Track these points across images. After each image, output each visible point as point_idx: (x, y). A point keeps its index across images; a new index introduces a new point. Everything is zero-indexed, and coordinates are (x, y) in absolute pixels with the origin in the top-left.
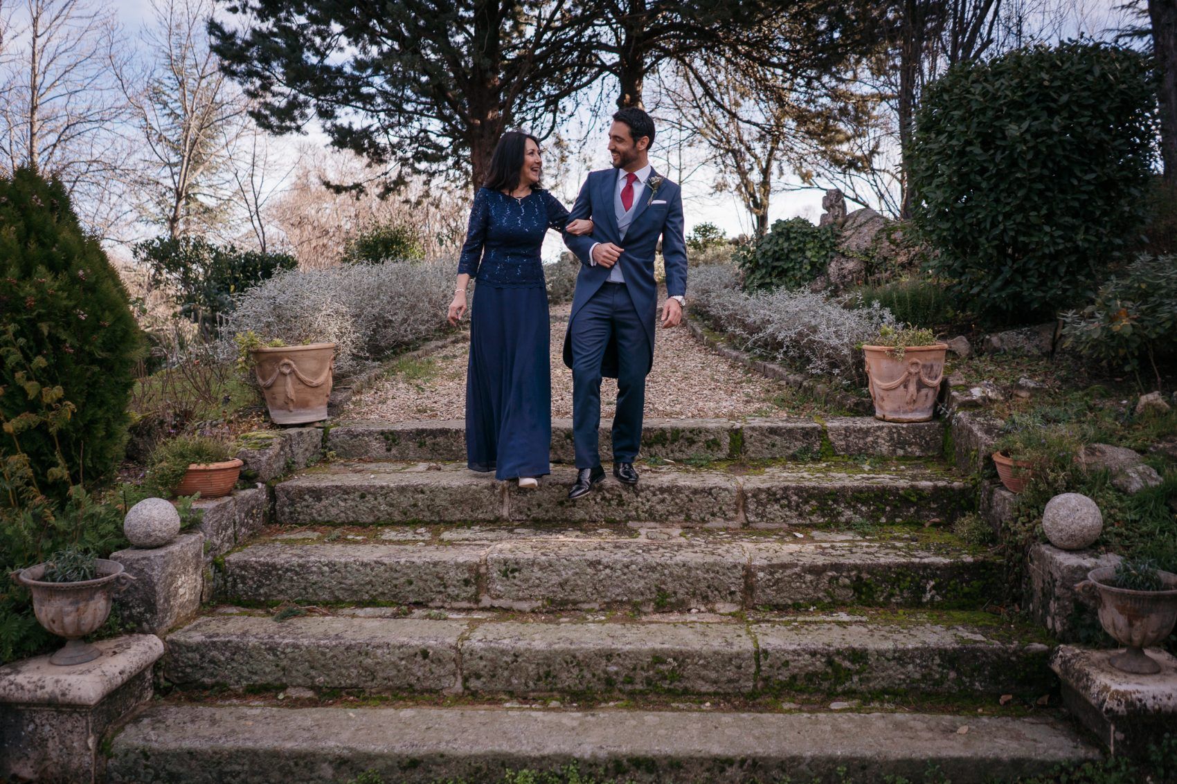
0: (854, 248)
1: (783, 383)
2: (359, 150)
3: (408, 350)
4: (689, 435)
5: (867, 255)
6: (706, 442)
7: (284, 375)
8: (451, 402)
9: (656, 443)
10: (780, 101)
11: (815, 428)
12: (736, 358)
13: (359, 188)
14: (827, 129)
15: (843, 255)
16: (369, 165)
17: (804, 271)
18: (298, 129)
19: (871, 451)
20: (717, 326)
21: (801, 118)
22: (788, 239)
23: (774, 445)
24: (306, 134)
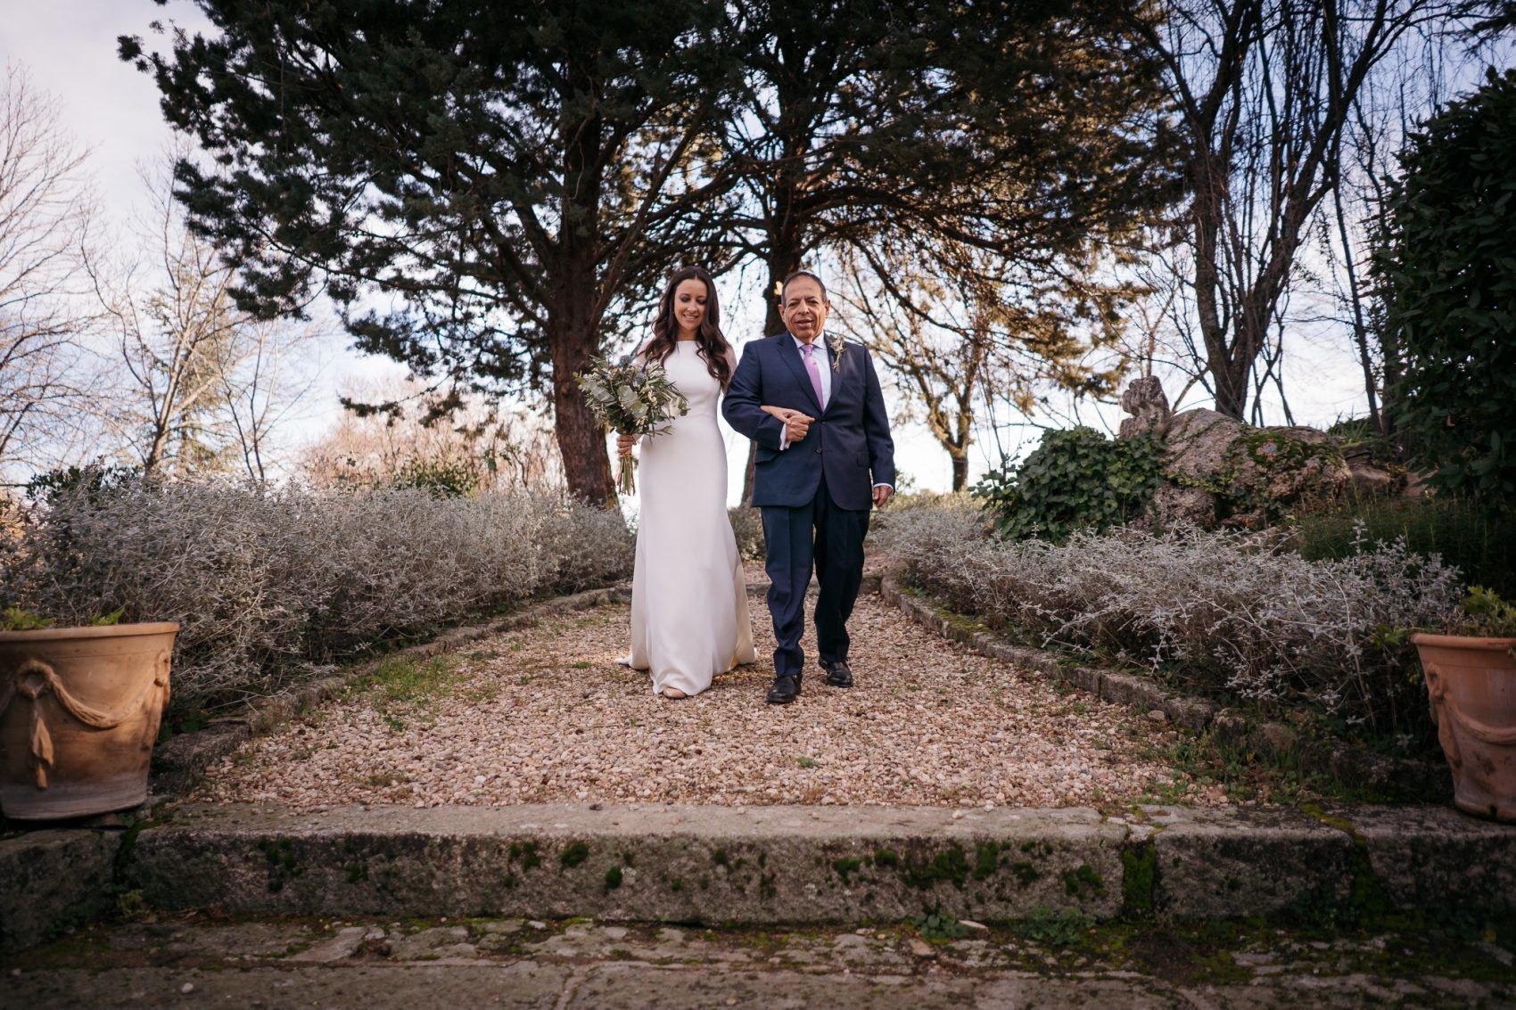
0: (1192, 471)
1: (1159, 715)
2: (398, 355)
3: (411, 642)
4: (1019, 856)
5: (1216, 482)
6: (1065, 875)
7: (27, 698)
8: (452, 759)
9: (940, 878)
10: (990, 299)
11: (1335, 842)
12: (1026, 662)
13: (393, 409)
14: (1057, 336)
15: (1174, 482)
16: (410, 379)
17: (1107, 511)
18: (297, 313)
19: (1480, 901)
20: (963, 602)
21: (1018, 321)
22: (1074, 457)
23: (1234, 886)
24: (308, 319)
